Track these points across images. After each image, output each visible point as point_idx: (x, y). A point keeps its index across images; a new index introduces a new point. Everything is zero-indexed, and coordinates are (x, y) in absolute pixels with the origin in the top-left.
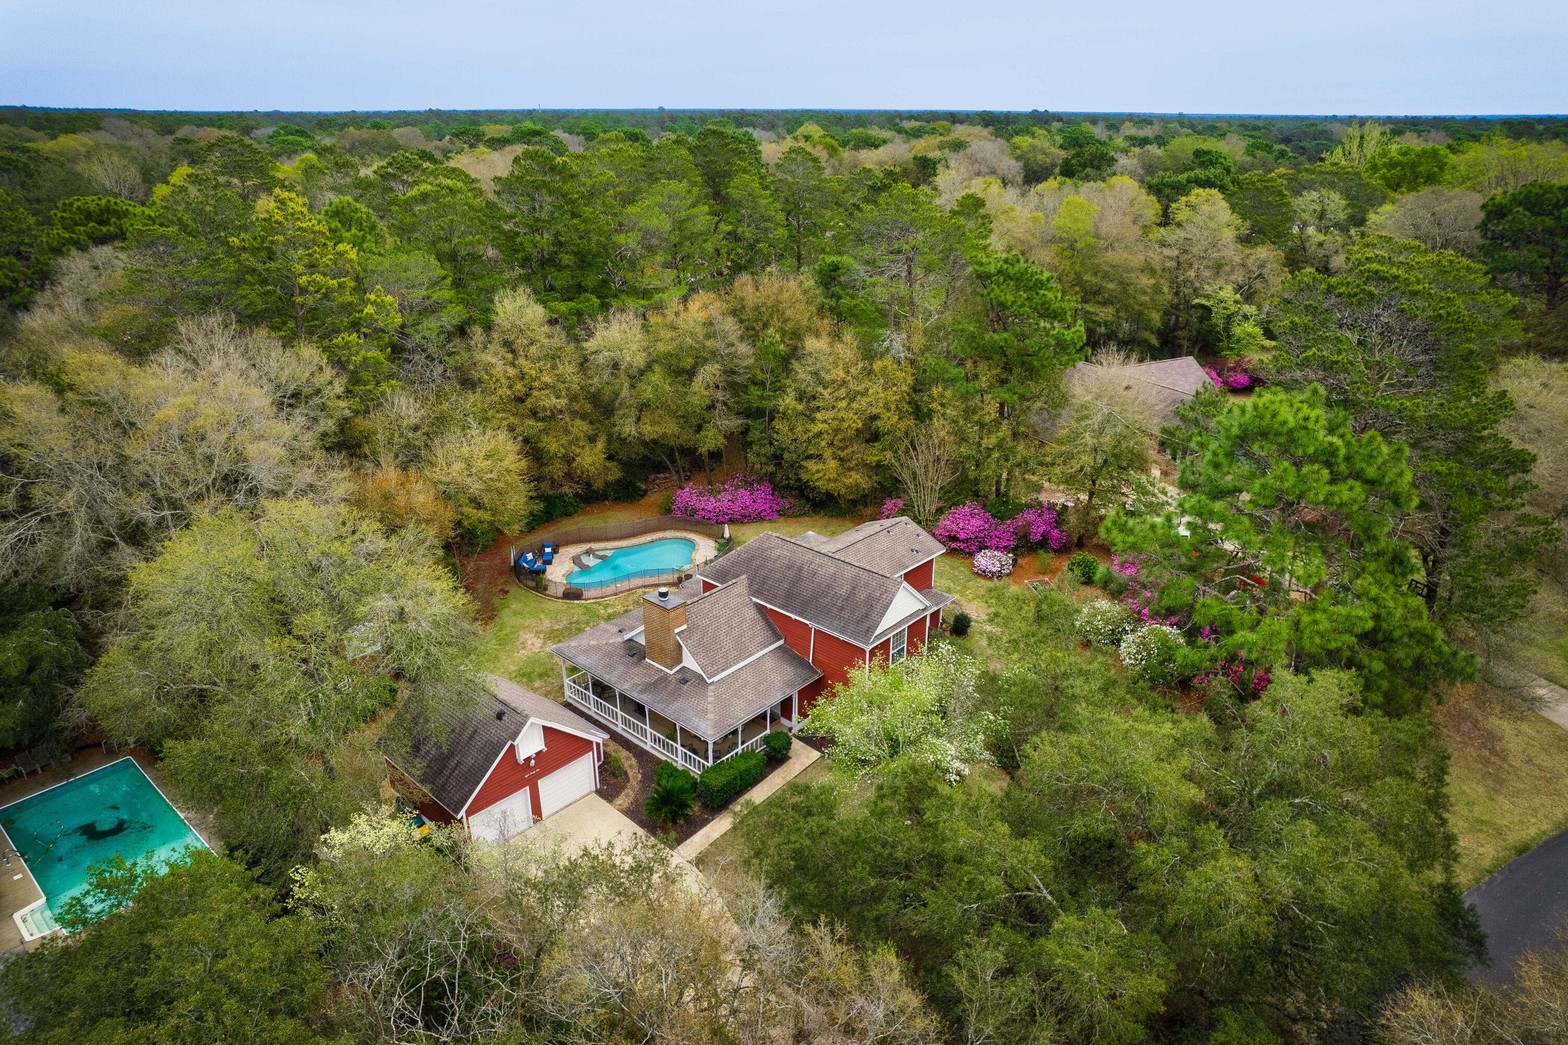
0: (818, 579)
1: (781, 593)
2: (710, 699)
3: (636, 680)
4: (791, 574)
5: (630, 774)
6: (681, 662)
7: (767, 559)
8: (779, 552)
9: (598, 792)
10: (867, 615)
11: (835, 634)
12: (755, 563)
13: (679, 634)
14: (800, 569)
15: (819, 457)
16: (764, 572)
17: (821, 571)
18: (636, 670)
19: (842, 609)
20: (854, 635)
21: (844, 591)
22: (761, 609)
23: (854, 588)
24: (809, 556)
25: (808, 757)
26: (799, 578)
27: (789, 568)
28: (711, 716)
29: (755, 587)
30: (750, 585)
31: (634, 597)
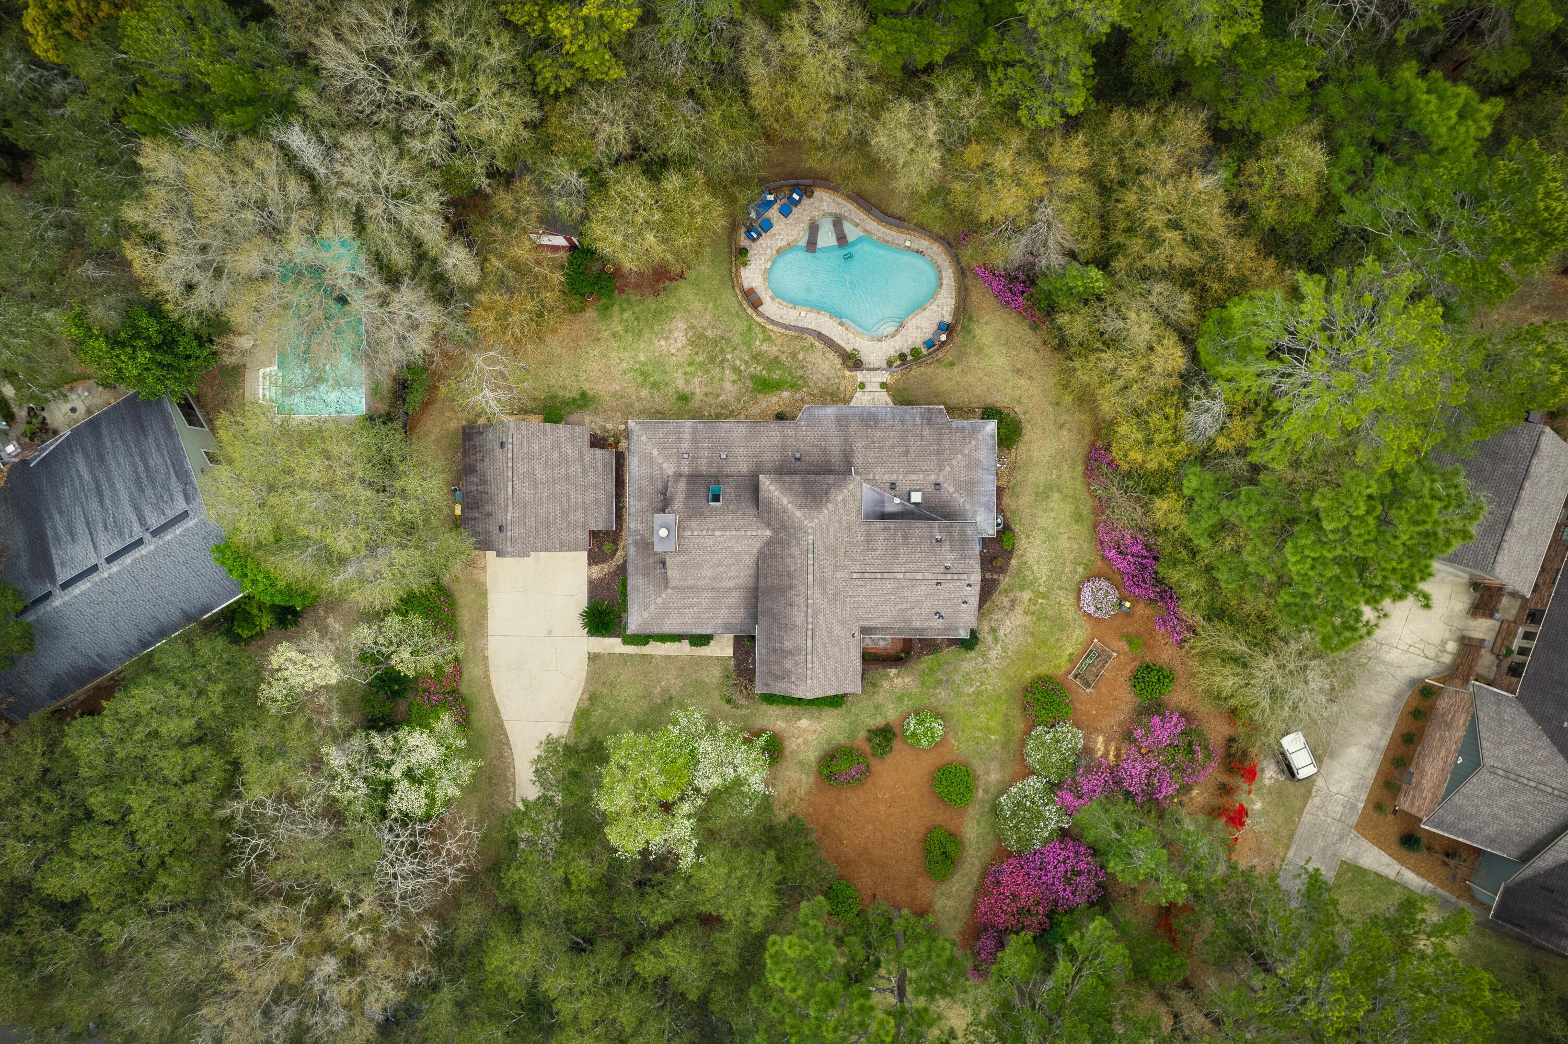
1: (770, 582)
2: (659, 600)
3: (643, 527)
4: (786, 581)
7: (789, 545)
10: (776, 678)
12: (783, 535)
17: (795, 611)
19: (775, 651)
21: (788, 645)
23: (790, 653)
24: (802, 589)
25: (722, 649)
26: (784, 591)
27: (789, 575)
28: (646, 615)
30: (767, 544)
31: (798, 345)
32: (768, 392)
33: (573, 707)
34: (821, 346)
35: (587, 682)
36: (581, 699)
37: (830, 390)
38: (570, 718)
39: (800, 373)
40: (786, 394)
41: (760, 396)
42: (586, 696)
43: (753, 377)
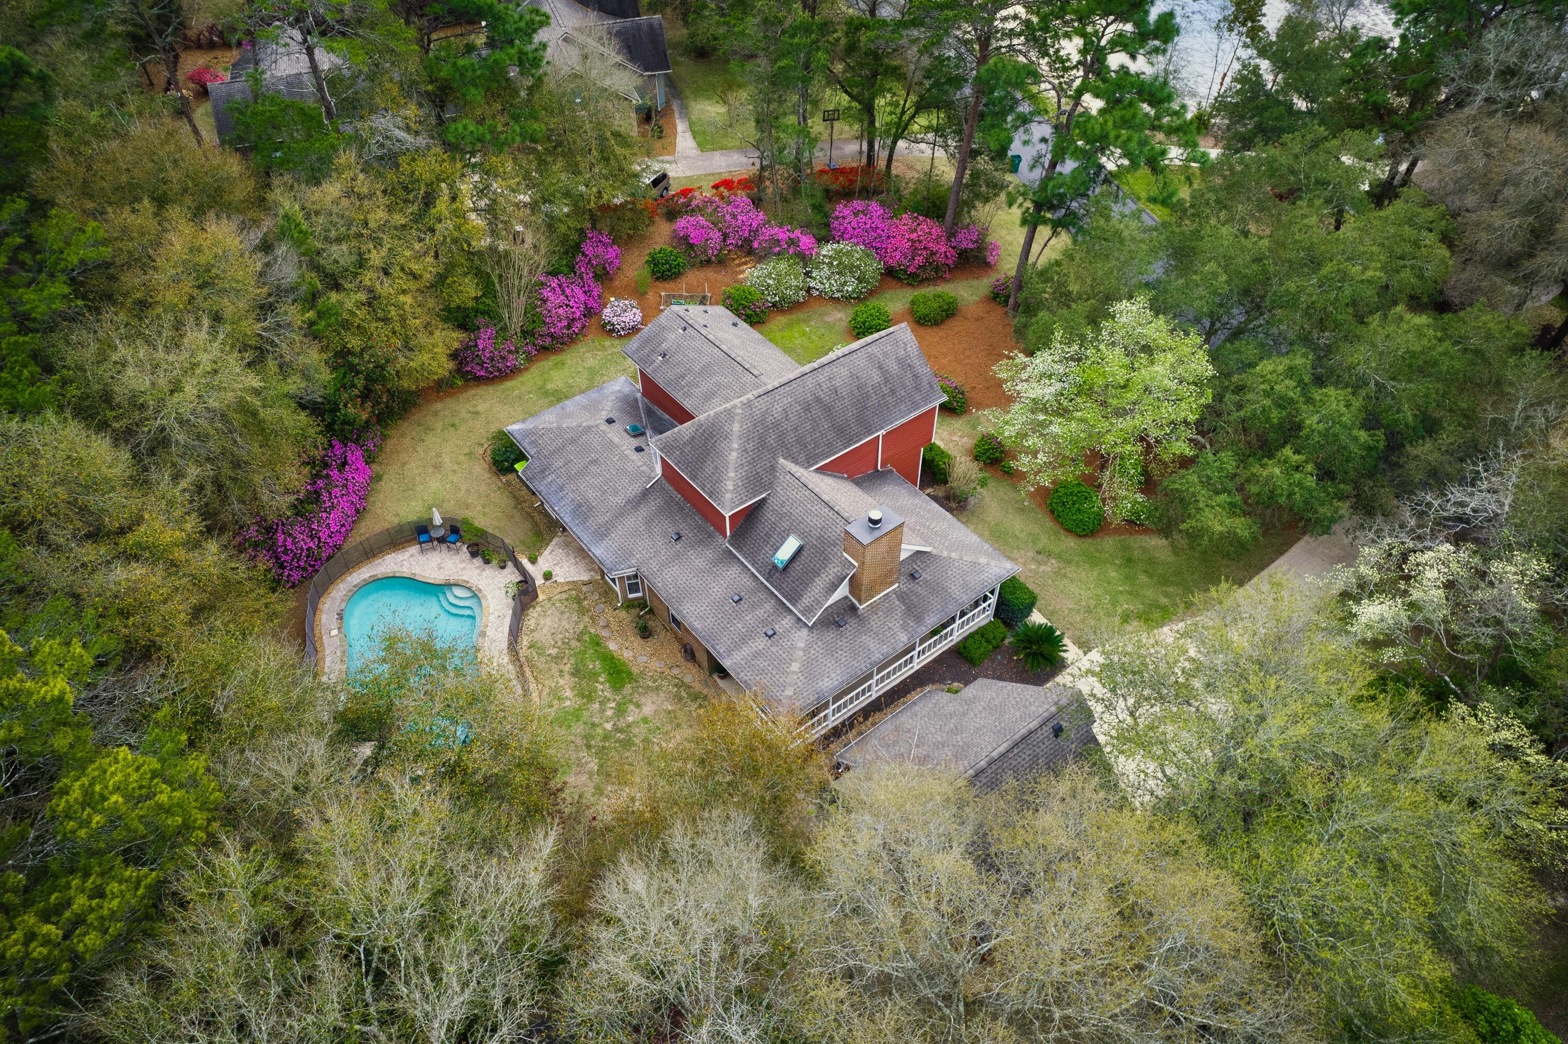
2: (953, 555)
7: (776, 425)
8: (778, 408)
12: (772, 439)
14: (818, 400)
16: (791, 438)
17: (837, 383)
19: (893, 392)
21: (876, 377)
23: (880, 368)
24: (810, 382)
26: (828, 409)
27: (807, 409)
28: (981, 561)
31: (540, 662)
32: (624, 664)
34: (525, 638)
37: (575, 606)
39: (574, 643)
40: (612, 646)
41: (635, 670)
43: (617, 687)
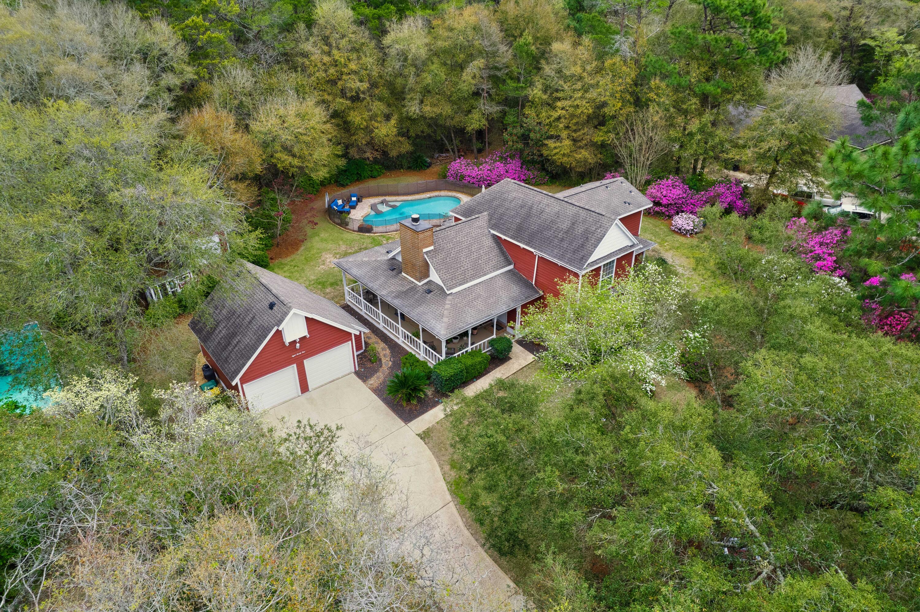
0: (544, 216)
1: (514, 226)
2: (447, 306)
3: (393, 288)
4: (523, 211)
5: (383, 361)
6: (428, 276)
7: (505, 200)
8: (514, 194)
9: (357, 373)
10: (583, 246)
11: (555, 261)
12: (495, 203)
13: (427, 253)
14: (531, 208)
15: (558, 138)
16: (501, 210)
17: (548, 210)
18: (393, 281)
19: (562, 240)
20: (570, 262)
21: (565, 225)
22: (497, 239)
23: (573, 224)
25: (525, 359)
26: (528, 215)
27: (522, 207)
28: (445, 320)
29: (493, 222)
30: (490, 220)
33: (443, 485)
35: (437, 457)
36: (444, 475)
38: (448, 497)
42: (447, 468)
